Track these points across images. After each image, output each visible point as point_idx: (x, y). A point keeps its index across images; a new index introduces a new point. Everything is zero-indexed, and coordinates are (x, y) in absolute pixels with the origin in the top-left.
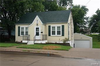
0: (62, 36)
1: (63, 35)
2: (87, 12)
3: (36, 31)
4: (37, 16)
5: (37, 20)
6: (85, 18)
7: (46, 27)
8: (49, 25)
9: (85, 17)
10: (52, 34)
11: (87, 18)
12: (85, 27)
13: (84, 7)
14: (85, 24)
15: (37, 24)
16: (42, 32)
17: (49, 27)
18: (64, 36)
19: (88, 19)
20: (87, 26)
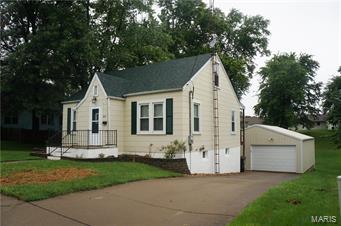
0: (167, 133)
1: (170, 131)
2: (314, 70)
3: (94, 119)
4: (96, 75)
6: (311, 87)
7: (124, 107)
8: (134, 100)
9: (310, 83)
10: (142, 129)
11: (317, 87)
12: (312, 110)
13: (307, 57)
14: (313, 102)
15: (95, 99)
16: (105, 123)
17: (134, 105)
18: (171, 133)
19: (319, 90)
20: (317, 107)
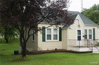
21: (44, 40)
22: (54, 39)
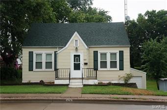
0: (120, 70)
4: (76, 33)
5: (76, 41)
8: (95, 50)
15: (77, 49)
17: (96, 53)
18: (123, 70)
21: (31, 69)
22: (46, 68)
